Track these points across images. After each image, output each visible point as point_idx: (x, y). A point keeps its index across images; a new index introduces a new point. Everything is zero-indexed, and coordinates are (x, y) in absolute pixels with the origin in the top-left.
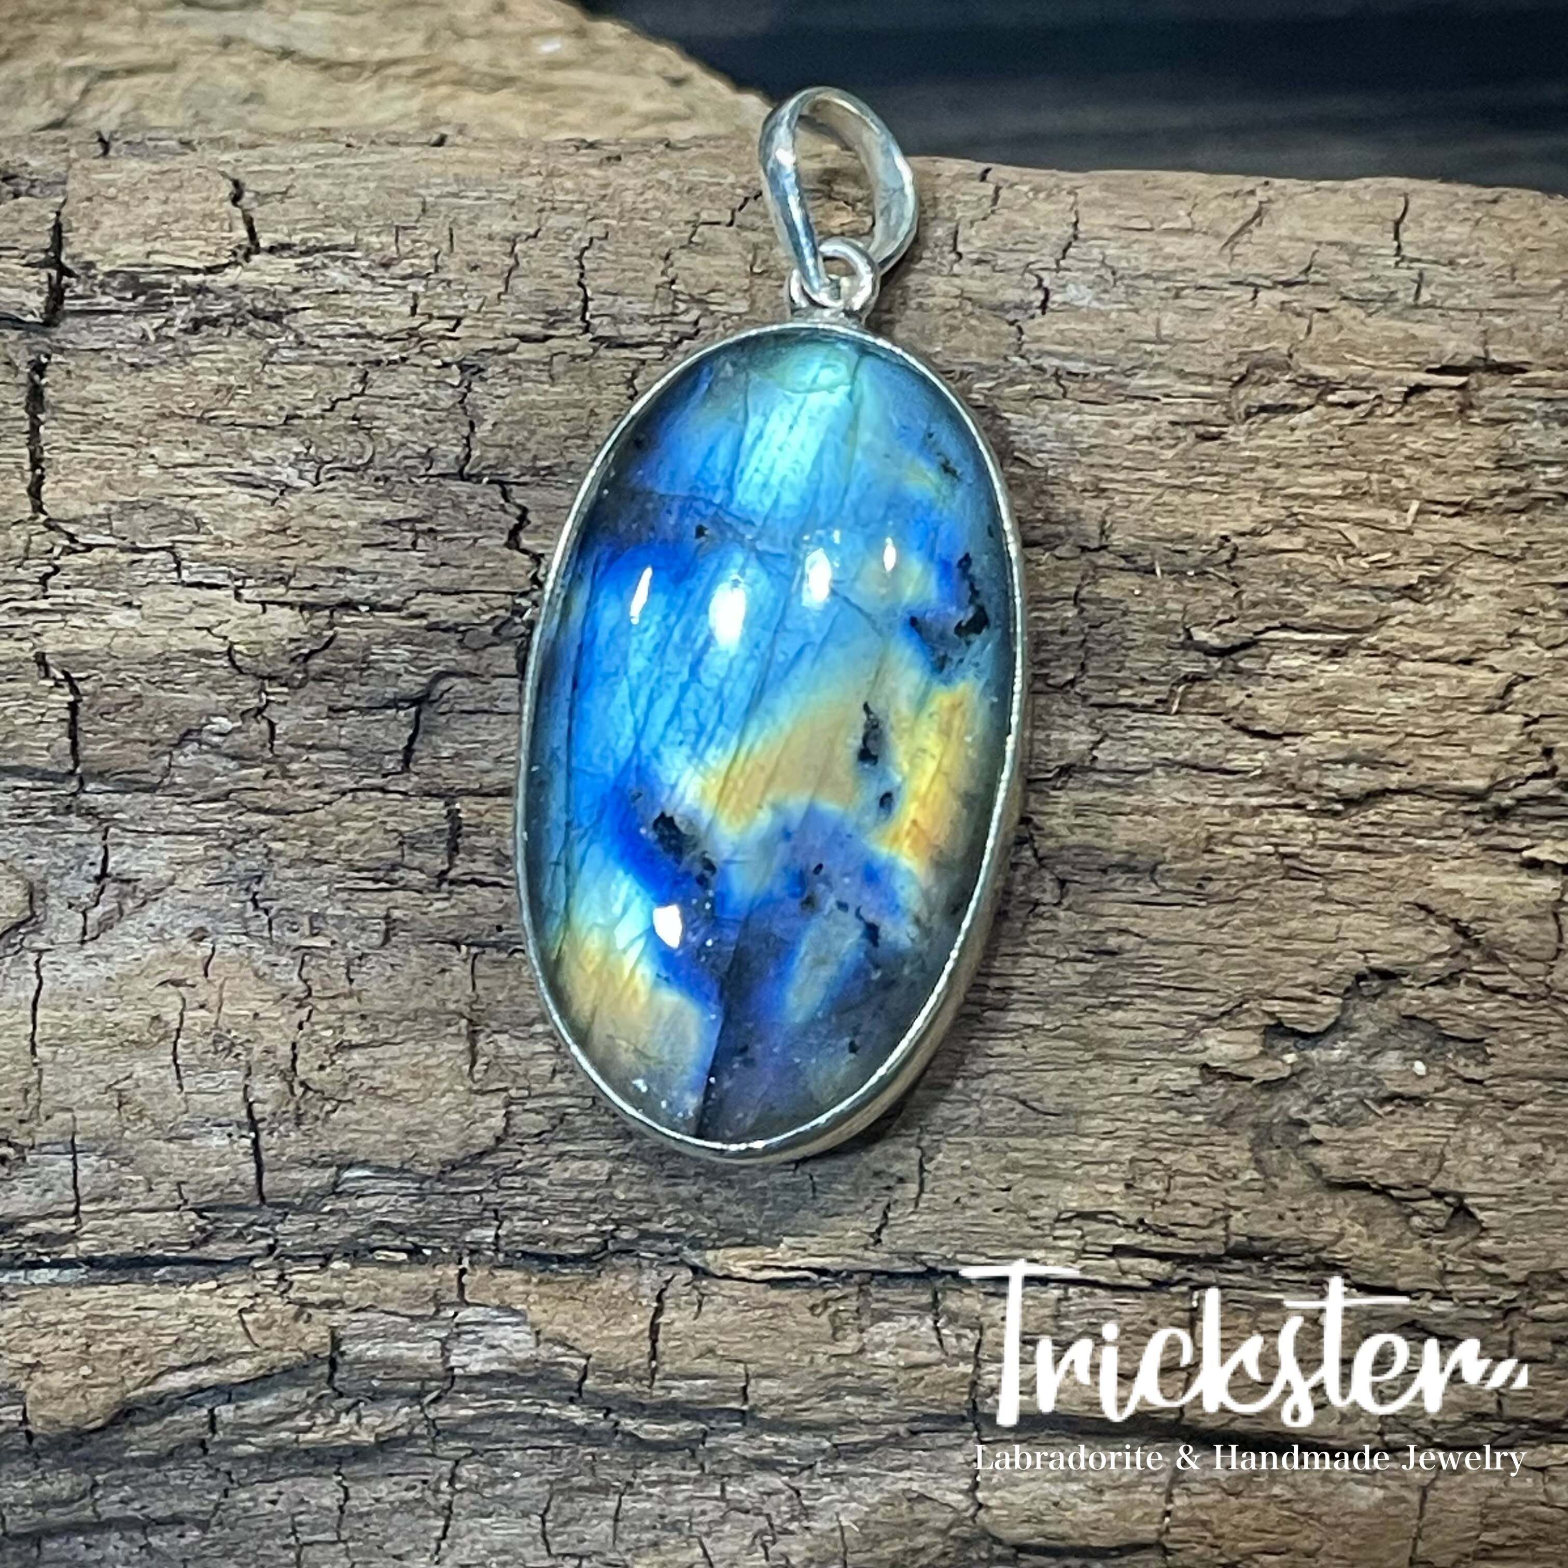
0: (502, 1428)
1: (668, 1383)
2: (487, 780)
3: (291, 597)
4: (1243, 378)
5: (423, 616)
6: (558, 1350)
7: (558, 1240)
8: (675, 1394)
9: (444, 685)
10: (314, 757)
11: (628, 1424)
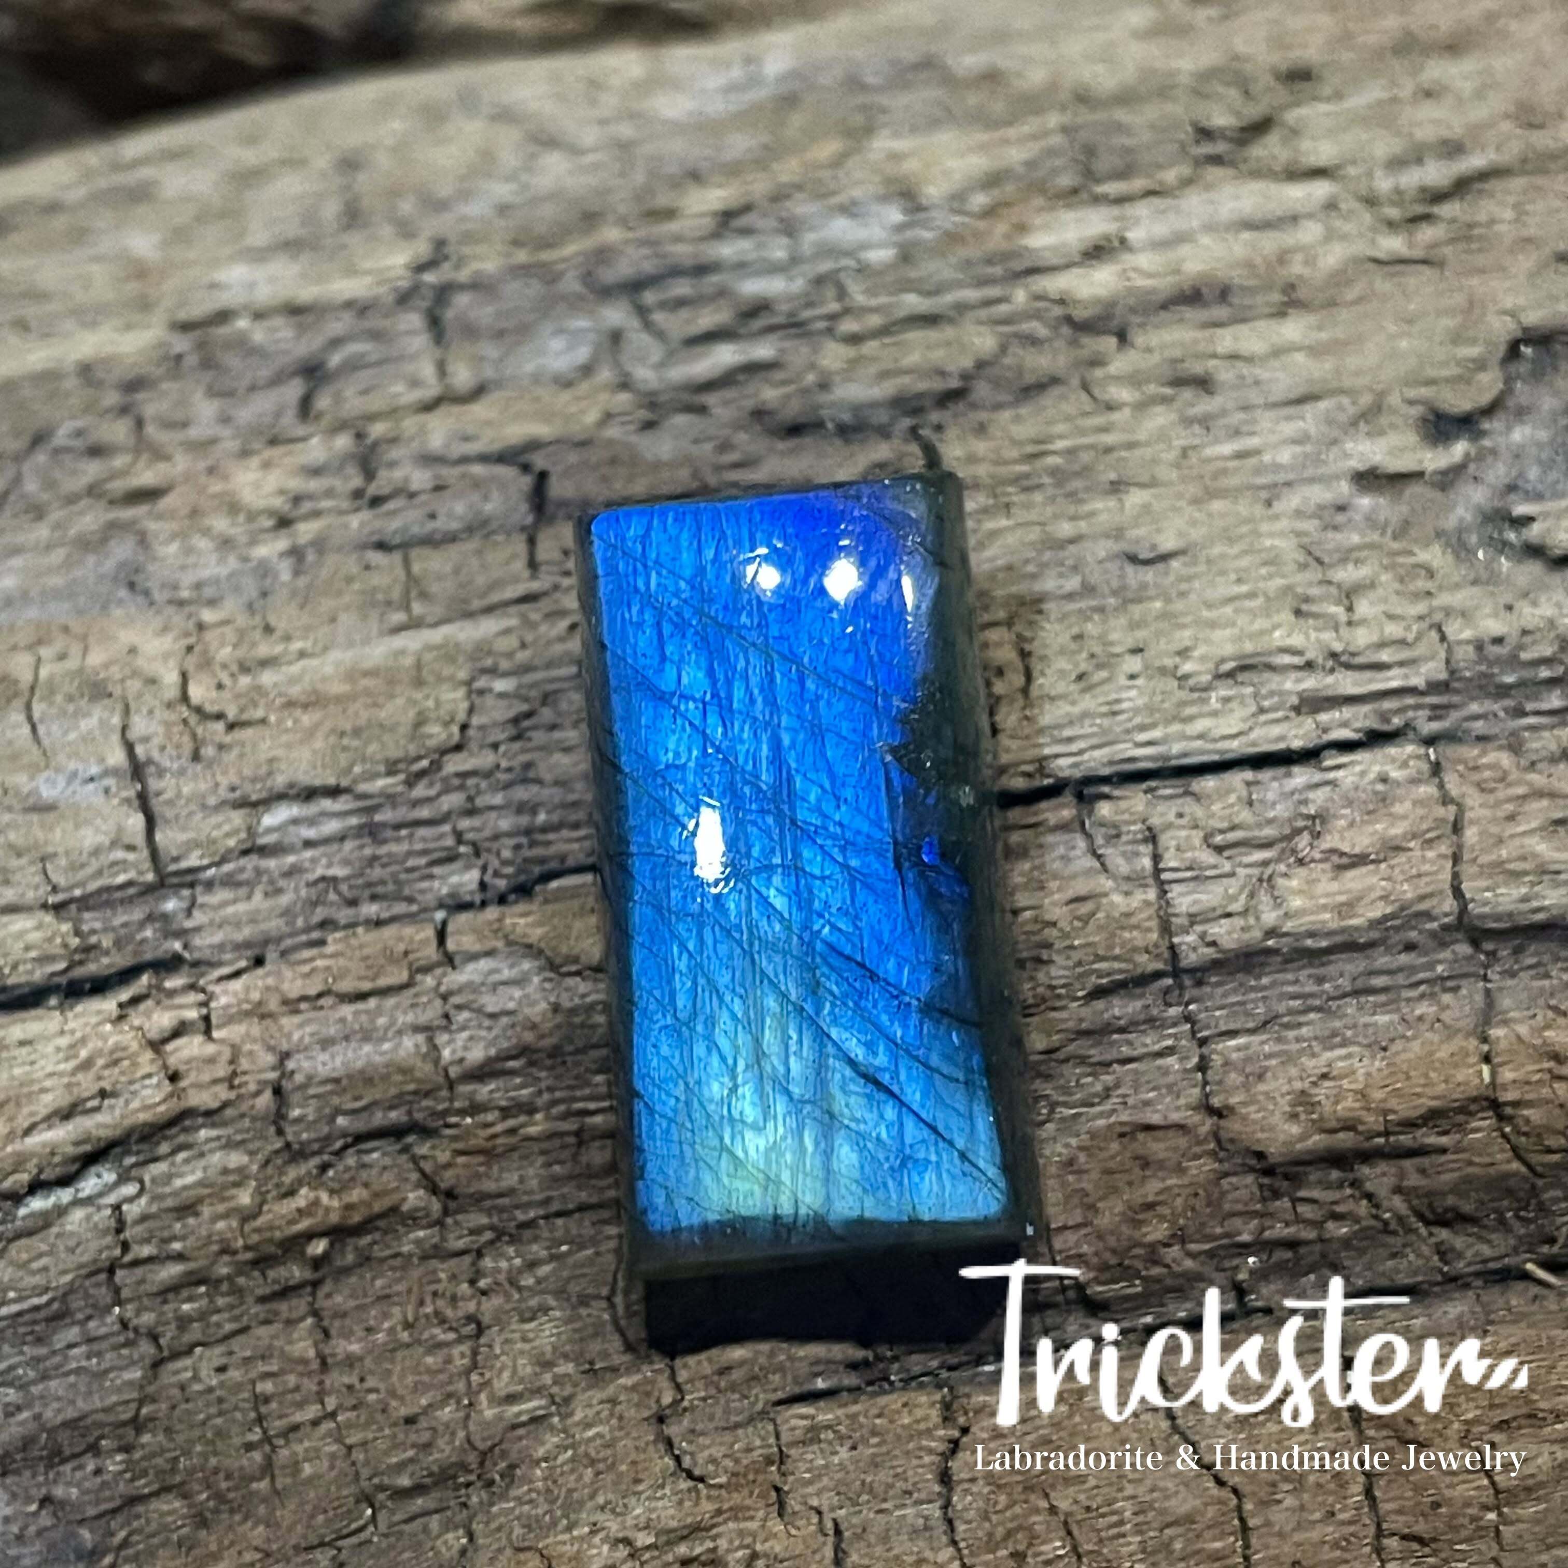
2: (402, 400)
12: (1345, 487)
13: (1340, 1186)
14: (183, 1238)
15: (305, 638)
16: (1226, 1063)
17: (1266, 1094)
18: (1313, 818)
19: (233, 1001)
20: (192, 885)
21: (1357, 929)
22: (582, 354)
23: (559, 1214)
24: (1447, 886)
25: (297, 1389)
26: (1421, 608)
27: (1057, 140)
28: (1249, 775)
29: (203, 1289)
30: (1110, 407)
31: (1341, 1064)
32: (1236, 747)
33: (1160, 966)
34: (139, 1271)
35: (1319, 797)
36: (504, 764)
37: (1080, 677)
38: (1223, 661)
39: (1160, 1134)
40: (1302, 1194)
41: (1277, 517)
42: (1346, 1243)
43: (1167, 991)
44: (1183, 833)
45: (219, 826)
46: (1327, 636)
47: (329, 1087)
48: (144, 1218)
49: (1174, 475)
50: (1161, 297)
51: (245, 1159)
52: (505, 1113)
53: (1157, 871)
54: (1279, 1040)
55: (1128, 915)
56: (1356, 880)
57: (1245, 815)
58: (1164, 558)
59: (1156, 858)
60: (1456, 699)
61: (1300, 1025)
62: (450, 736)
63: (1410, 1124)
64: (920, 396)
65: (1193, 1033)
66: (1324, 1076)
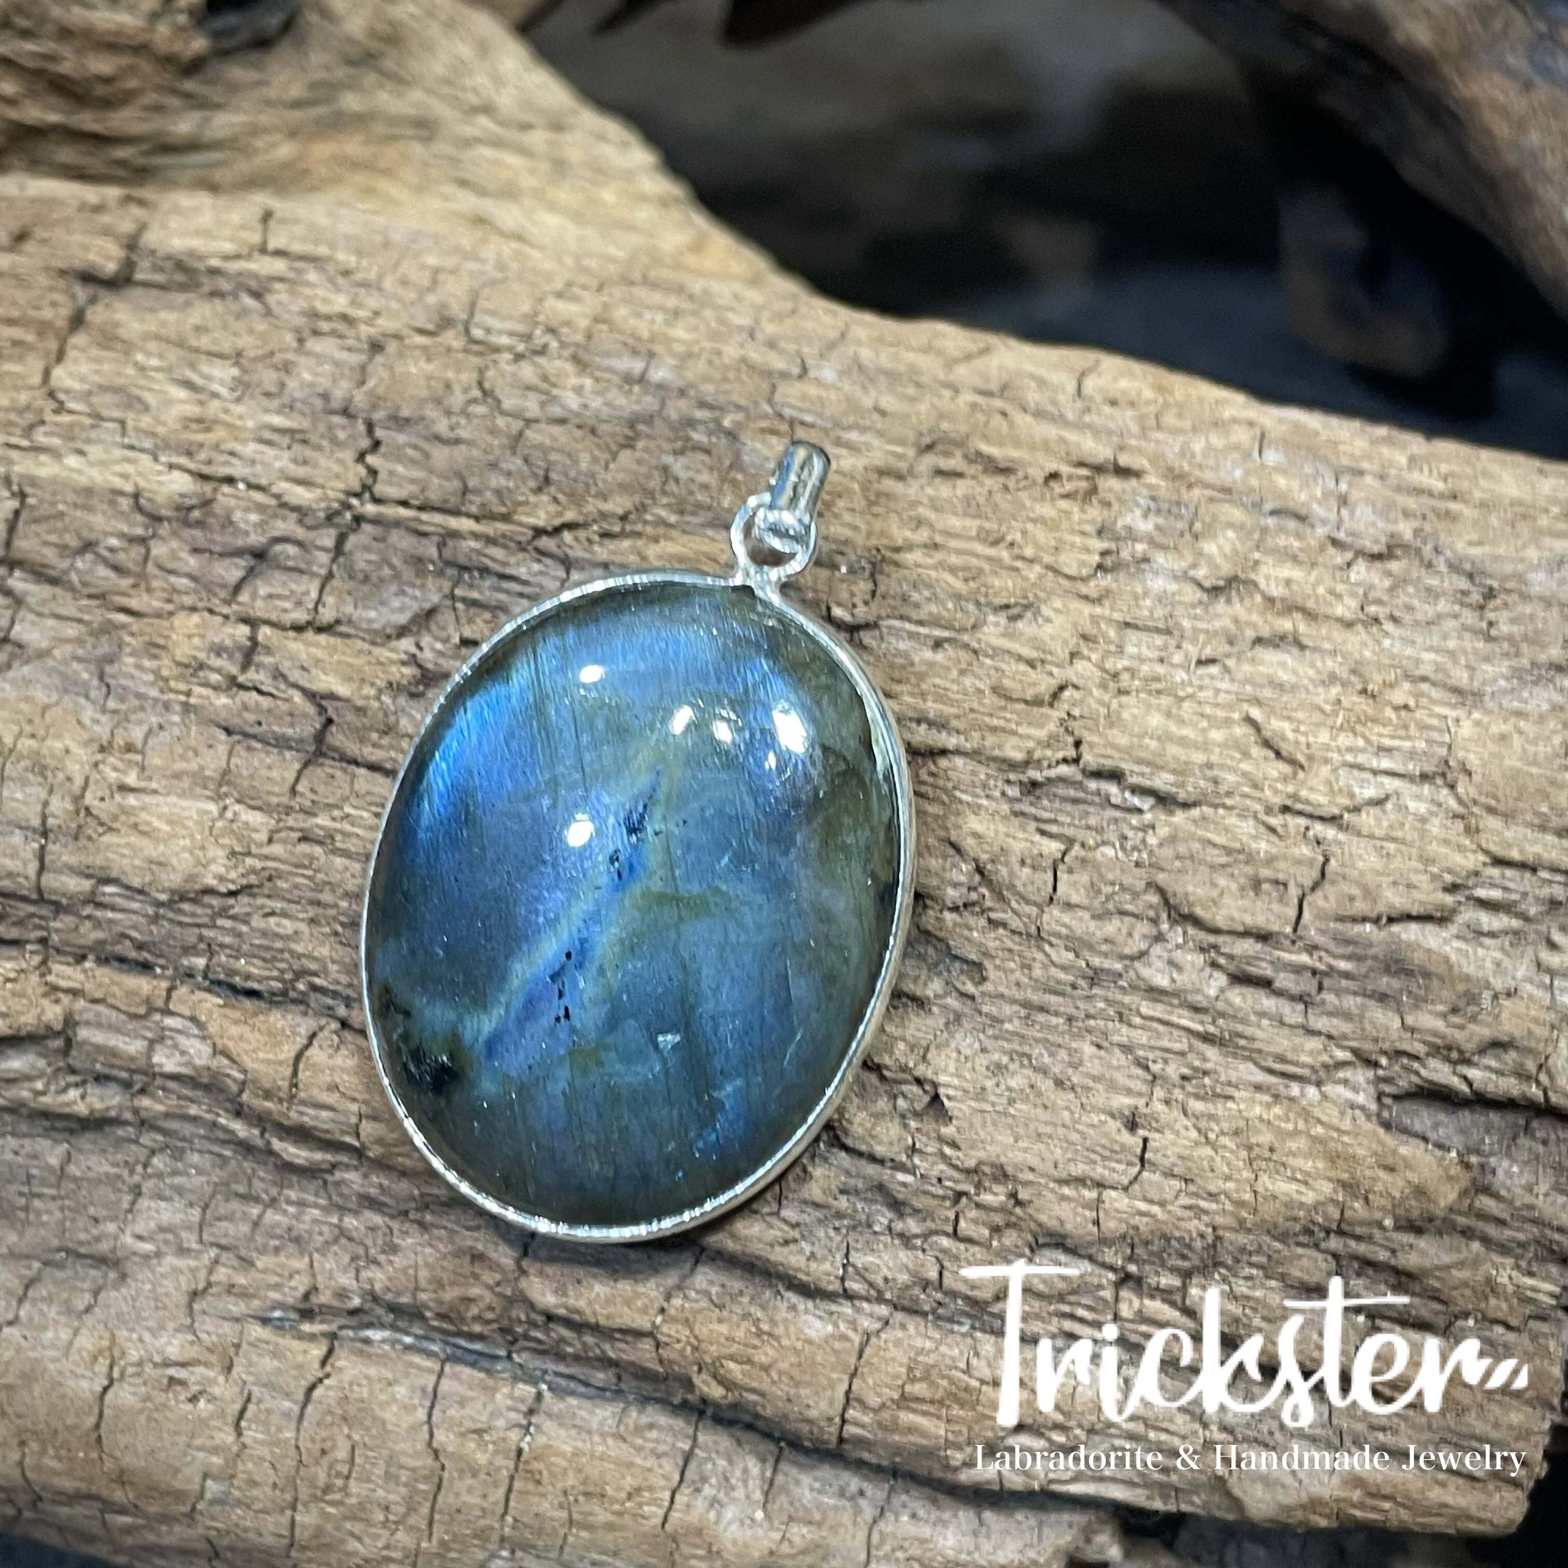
0: (187, 1129)
1: (302, 1108)
3: (192, 466)
4: (929, 448)
5: (278, 496)
6: (225, 1062)
7: (248, 977)
8: (306, 1119)
9: (278, 548)
10: (172, 579)
11: (277, 1145)
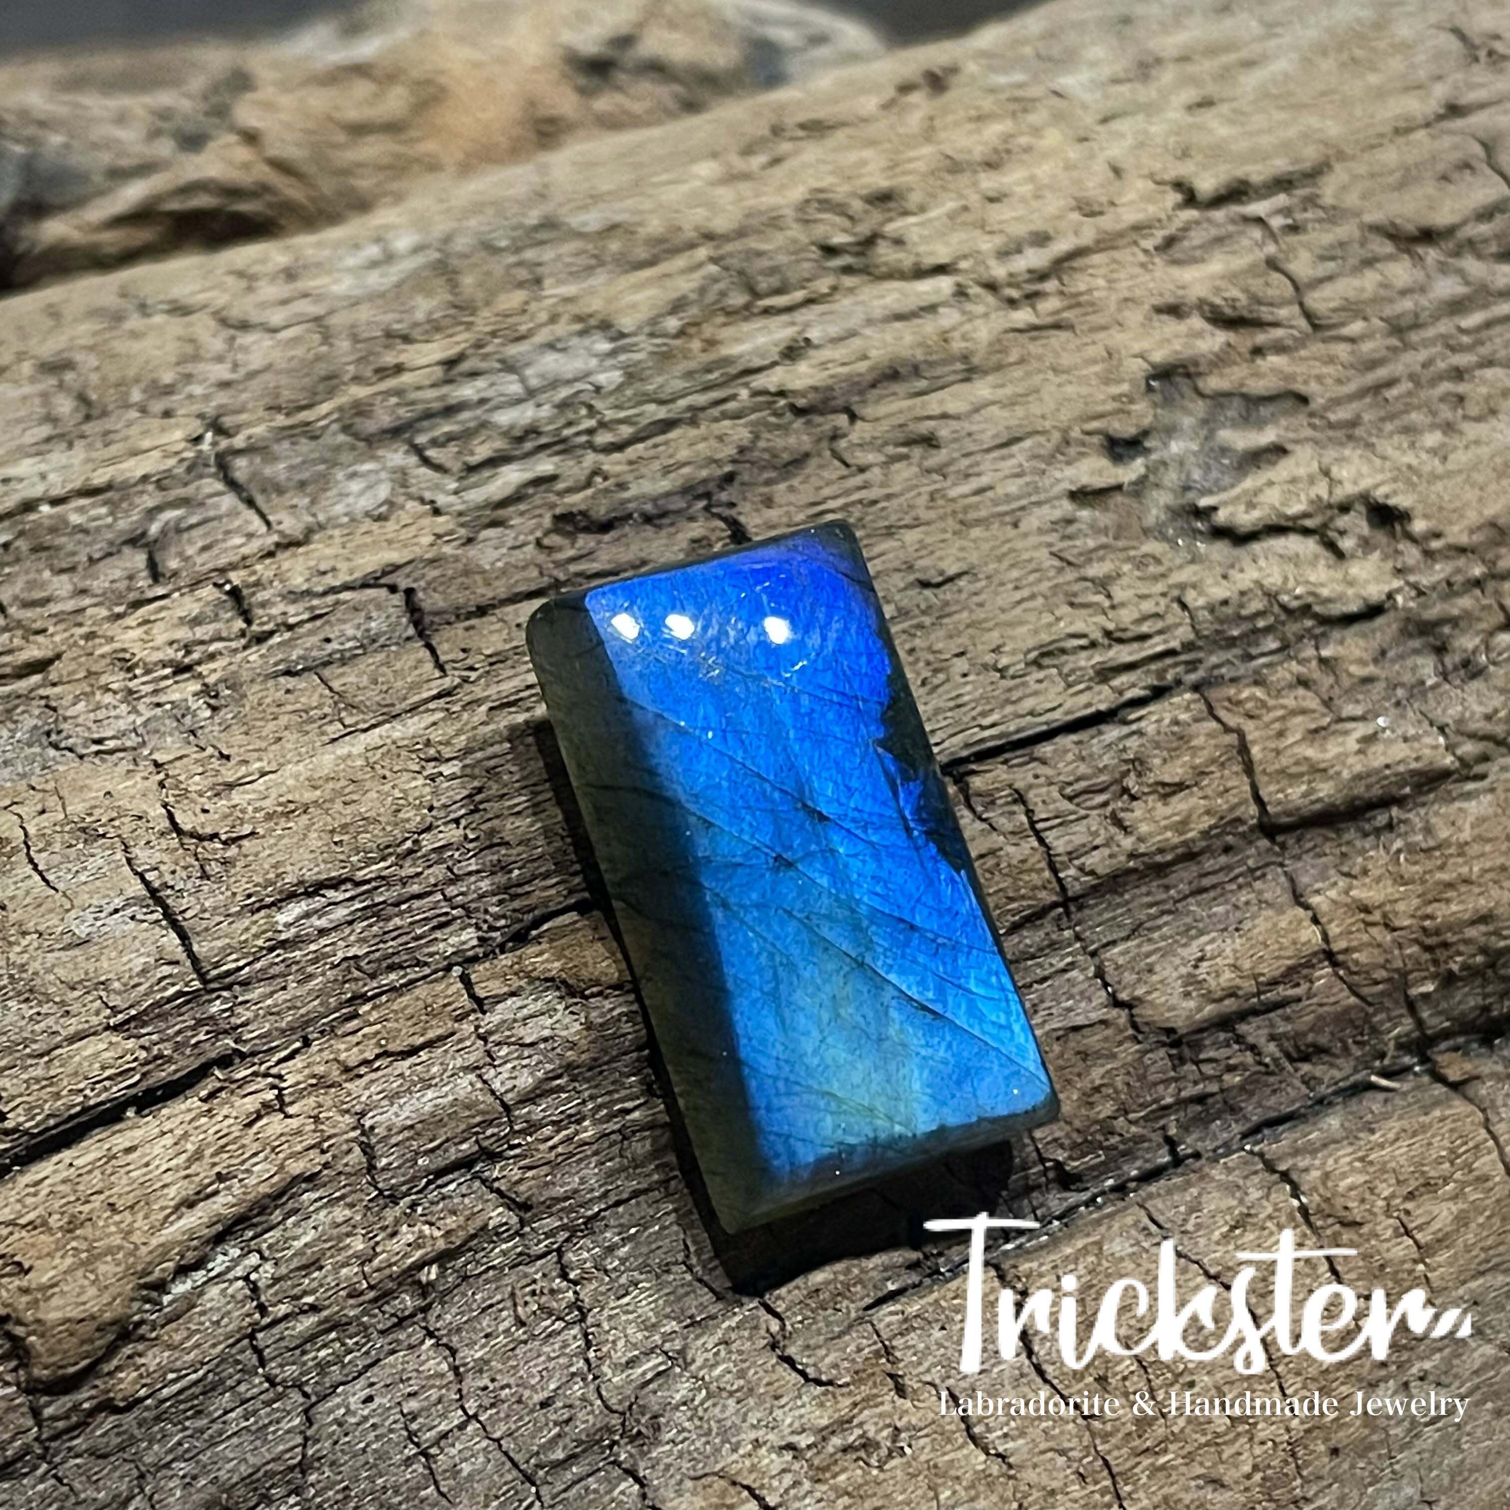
2: (245, 551)
12: (1066, 507)
13: (1228, 1046)
14: (313, 1292)
15: (260, 759)
16: (1118, 967)
17: (1161, 982)
18: (1133, 761)
19: (300, 1077)
20: (229, 987)
21: (1193, 840)
22: (383, 491)
23: (618, 1204)
24: (1249, 796)
25: (440, 1401)
26: (1160, 587)
27: (713, 269)
28: (1074, 737)
29: (333, 1335)
30: (862, 470)
31: (1208, 948)
32: (1059, 717)
33: (1054, 898)
34: (276, 1330)
35: (1133, 743)
36: (471, 836)
37: (924, 683)
38: (1029, 651)
39: (1085, 1032)
40: (1202, 1056)
41: (1025, 535)
42: (1242, 1088)
43: (1059, 918)
44: (1044, 790)
45: (247, 929)
46: (1101, 619)
47: (406, 1134)
48: (276, 1280)
49: (932, 515)
50: (869, 378)
51: (348, 1213)
52: (558, 1125)
53: (1032, 823)
54: (1150, 940)
55: (1023, 861)
56: (1180, 804)
57: (1083, 769)
58: (950, 580)
59: (1029, 813)
60: (1201, 655)
61: (1159, 927)
62: (423, 817)
63: (1274, 983)
64: (704, 481)
65: (1084, 948)
66: (1202, 959)
